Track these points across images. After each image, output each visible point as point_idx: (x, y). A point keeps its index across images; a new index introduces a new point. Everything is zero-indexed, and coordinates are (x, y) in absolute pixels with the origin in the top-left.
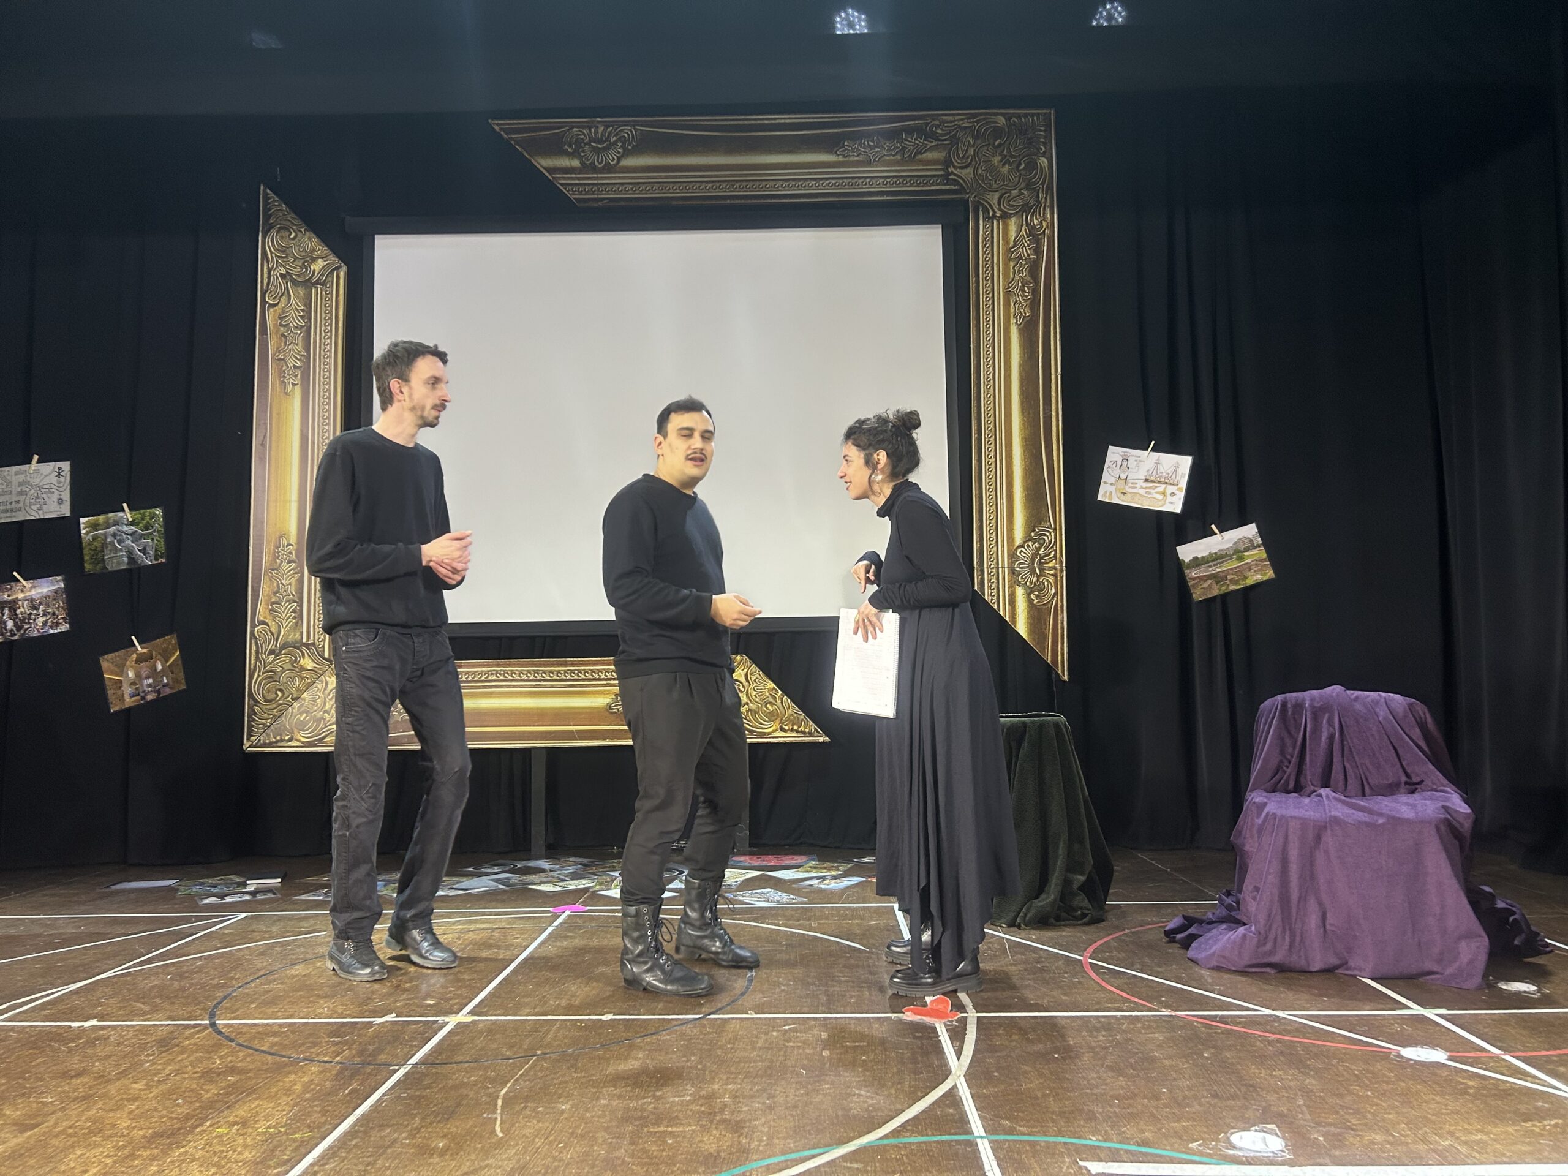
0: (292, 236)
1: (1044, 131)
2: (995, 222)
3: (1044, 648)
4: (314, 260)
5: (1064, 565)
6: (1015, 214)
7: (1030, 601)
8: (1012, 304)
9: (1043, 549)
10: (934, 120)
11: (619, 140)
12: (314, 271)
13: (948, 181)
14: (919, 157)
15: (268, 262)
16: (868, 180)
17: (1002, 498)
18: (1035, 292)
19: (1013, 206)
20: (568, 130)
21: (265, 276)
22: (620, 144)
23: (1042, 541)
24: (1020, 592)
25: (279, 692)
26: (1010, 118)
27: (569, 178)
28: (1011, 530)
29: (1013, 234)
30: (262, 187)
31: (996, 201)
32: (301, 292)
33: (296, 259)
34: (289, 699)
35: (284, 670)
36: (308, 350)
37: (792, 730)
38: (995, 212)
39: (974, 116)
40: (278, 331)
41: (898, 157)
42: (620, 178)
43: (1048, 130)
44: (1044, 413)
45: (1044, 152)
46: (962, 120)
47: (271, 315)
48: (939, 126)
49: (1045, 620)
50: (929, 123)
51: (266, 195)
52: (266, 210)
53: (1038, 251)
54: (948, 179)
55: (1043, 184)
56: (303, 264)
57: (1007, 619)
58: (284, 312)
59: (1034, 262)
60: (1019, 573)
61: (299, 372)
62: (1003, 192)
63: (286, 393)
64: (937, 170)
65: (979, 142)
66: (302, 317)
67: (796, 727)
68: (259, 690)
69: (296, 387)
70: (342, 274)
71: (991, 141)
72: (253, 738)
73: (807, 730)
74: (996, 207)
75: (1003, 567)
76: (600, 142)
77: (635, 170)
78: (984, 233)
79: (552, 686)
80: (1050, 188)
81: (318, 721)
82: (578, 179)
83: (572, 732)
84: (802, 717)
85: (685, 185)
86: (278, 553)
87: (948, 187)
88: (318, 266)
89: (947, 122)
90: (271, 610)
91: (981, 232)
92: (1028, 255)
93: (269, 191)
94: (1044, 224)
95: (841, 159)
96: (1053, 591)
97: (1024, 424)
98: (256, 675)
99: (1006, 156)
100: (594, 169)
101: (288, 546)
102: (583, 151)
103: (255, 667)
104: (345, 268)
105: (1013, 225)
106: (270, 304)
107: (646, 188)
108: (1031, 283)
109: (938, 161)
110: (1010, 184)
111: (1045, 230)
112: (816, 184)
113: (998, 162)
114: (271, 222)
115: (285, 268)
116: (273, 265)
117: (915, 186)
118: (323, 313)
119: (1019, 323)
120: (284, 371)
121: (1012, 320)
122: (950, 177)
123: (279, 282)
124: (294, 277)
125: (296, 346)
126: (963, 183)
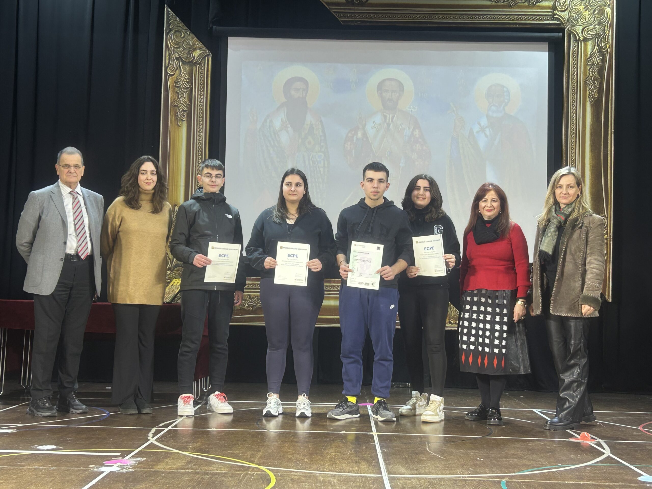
0: (183, 36)
2: (580, 43)
4: (194, 50)
5: (612, 238)
6: (591, 39)
8: (588, 90)
12: (195, 56)
14: (538, 4)
15: (169, 51)
16: (508, 16)
18: (601, 84)
19: (590, 34)
21: (167, 58)
27: (338, 9)
29: (589, 50)
30: (166, 7)
31: (580, 31)
32: (187, 68)
33: (184, 49)
36: (191, 101)
38: (580, 38)
40: (174, 89)
41: (526, 4)
42: (367, 10)
44: (604, 153)
45: (609, 5)
47: (170, 81)
51: (168, 12)
53: (603, 61)
54: (554, 18)
55: (608, 23)
56: (189, 52)
59: (601, 67)
61: (185, 114)
62: (585, 26)
63: (179, 125)
64: (548, 12)
66: (188, 82)
69: (184, 122)
70: (210, 59)
74: (580, 34)
78: (573, 49)
80: (611, 25)
82: (344, 9)
85: (404, 15)
87: (553, 22)
88: (197, 53)
91: (571, 49)
92: (598, 63)
93: (169, 9)
94: (608, 46)
95: (493, 3)
97: (591, 158)
99: (587, 6)
100: (353, 4)
104: (211, 55)
105: (590, 44)
106: (169, 74)
107: (382, 16)
108: (599, 79)
109: (548, 7)
110: (589, 22)
111: (608, 49)
112: (479, 17)
113: (583, 9)
114: (171, 27)
115: (178, 54)
116: (172, 52)
117: (535, 21)
118: (199, 80)
119: (591, 101)
120: (177, 113)
121: (587, 99)
122: (555, 16)
123: (175, 62)
124: (183, 59)
125: (184, 100)
126: (562, 20)
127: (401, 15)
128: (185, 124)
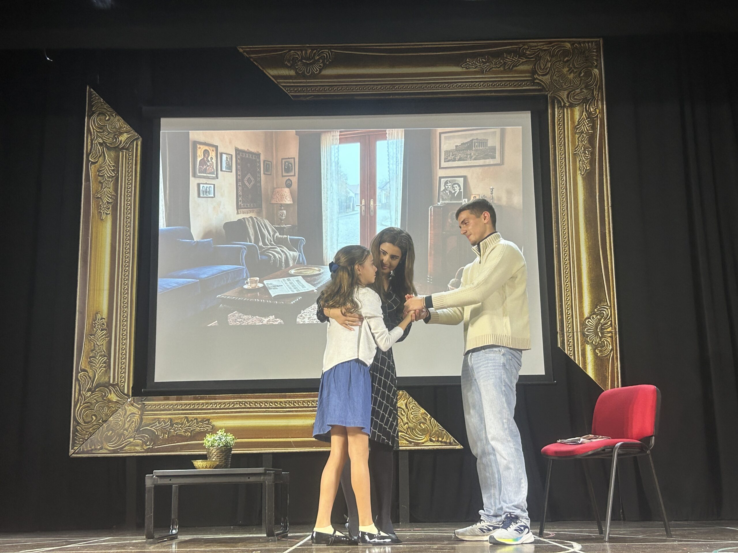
0: (107, 119)
1: (596, 52)
2: (565, 110)
3: (605, 385)
4: (121, 134)
5: (617, 330)
6: (578, 104)
7: (595, 354)
8: (578, 162)
9: (603, 320)
10: (524, 45)
11: (320, 58)
12: (121, 140)
13: (534, 84)
14: (515, 68)
15: (91, 135)
16: (482, 83)
17: (575, 287)
18: (593, 154)
19: (576, 99)
20: (288, 52)
21: (89, 144)
22: (321, 61)
23: (602, 315)
24: (588, 348)
25: (94, 417)
26: (574, 44)
27: (288, 82)
28: (581, 308)
29: (577, 117)
30: (88, 87)
31: (565, 96)
32: (113, 154)
33: (109, 133)
34: (101, 421)
35: (97, 402)
36: (116, 191)
37: (438, 441)
38: (565, 103)
39: (550, 43)
40: (98, 178)
41: (502, 69)
42: (321, 82)
43: (598, 51)
44: (601, 232)
45: (596, 66)
46: (543, 45)
47: (93, 170)
48: (528, 49)
49: (606, 366)
50: (522, 47)
51: (90, 92)
52: (90, 102)
53: (594, 128)
54: (534, 83)
55: (596, 85)
56: (114, 136)
57: (581, 366)
58: (101, 167)
59: (591, 134)
60: (588, 336)
61: (110, 206)
62: (570, 90)
63: (102, 219)
64: (527, 77)
65: (554, 59)
66: (113, 170)
67: (440, 439)
68: (80, 415)
69: (108, 216)
70: (139, 143)
71: (562, 59)
72: (76, 448)
73: (448, 441)
74: (565, 100)
75: (577, 332)
76: (308, 59)
77: (330, 77)
78: (558, 116)
79: (277, 412)
80: (601, 88)
81: (120, 435)
82: (293, 83)
83: (290, 442)
84: (444, 432)
85: (363, 86)
86: (95, 324)
87: (534, 88)
88: (123, 138)
89: (533, 47)
90: (89, 362)
91: (556, 116)
92: (587, 130)
93: (92, 90)
94: (598, 111)
95: (464, 70)
96: (611, 347)
97: (588, 239)
98: (79, 405)
99: (572, 68)
100: (304, 77)
101: (101, 320)
102: (297, 65)
103: (78, 400)
104: (141, 139)
105: (577, 111)
106: (92, 162)
107: (338, 88)
108: (590, 148)
109: (527, 71)
110: (575, 86)
111: (598, 115)
112: (448, 86)
113: (566, 72)
114: (93, 110)
115: (102, 139)
116: (95, 137)
117: (513, 87)
118: (127, 167)
119: (582, 174)
120: (101, 205)
121: (578, 172)
122: (535, 81)
123: (98, 148)
124: (108, 145)
125: (109, 189)
126: (544, 85)
127: (360, 86)
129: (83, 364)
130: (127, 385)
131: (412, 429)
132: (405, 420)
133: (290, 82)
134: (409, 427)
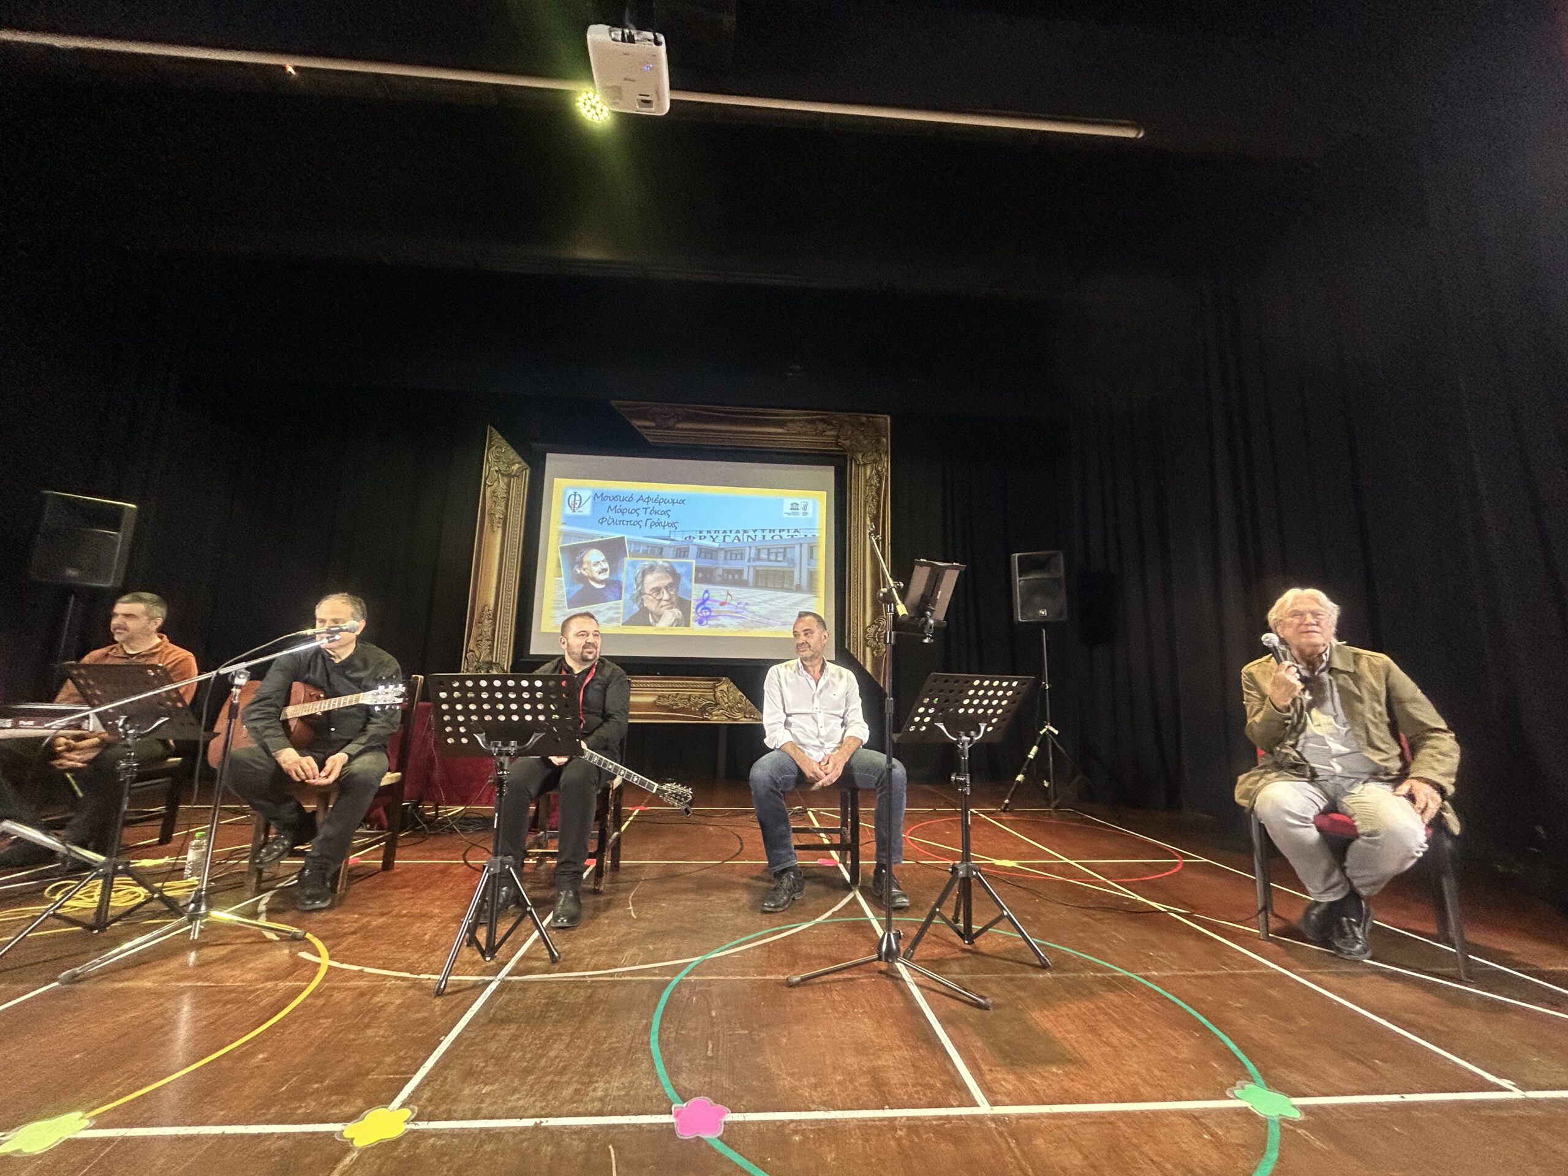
0: (503, 451)
1: (885, 425)
2: (860, 467)
3: (879, 679)
4: (514, 464)
6: (870, 464)
7: (873, 655)
8: (868, 507)
9: (880, 629)
10: (832, 416)
11: (676, 414)
12: (513, 469)
13: (838, 446)
14: (824, 433)
15: (489, 463)
16: (799, 443)
17: (860, 602)
18: (879, 502)
19: (869, 460)
20: (651, 408)
21: (487, 471)
22: (676, 417)
23: (880, 625)
24: (868, 649)
26: (868, 418)
27: (649, 432)
28: (864, 619)
29: (868, 473)
30: (489, 426)
31: (861, 457)
32: (506, 480)
33: (504, 463)
36: (507, 509)
37: (750, 717)
38: (860, 462)
39: (851, 416)
40: (492, 498)
41: (814, 433)
42: (675, 433)
45: (885, 436)
46: (846, 417)
47: (489, 491)
48: (834, 419)
49: (880, 664)
51: (490, 430)
52: (490, 437)
55: (884, 450)
56: (508, 465)
57: (861, 663)
59: (879, 487)
60: (868, 639)
61: (501, 521)
62: (864, 453)
63: (494, 531)
64: (832, 440)
65: (853, 428)
66: (505, 492)
67: (752, 716)
69: (499, 528)
70: (528, 472)
71: (859, 428)
74: (860, 460)
75: (860, 635)
76: (665, 414)
77: (682, 429)
78: (855, 472)
80: (887, 452)
82: (653, 432)
85: (708, 439)
86: (483, 613)
87: (837, 449)
88: (516, 467)
89: (838, 418)
90: (477, 645)
91: (853, 472)
92: (876, 484)
93: (492, 428)
94: (884, 470)
95: (785, 431)
96: (884, 651)
99: (866, 436)
100: (662, 428)
101: (488, 611)
102: (657, 419)
104: (529, 469)
105: (868, 469)
106: (488, 485)
107: (687, 438)
108: (877, 497)
109: (833, 436)
110: (868, 450)
111: (884, 472)
112: (772, 442)
113: (862, 439)
114: (492, 443)
115: (498, 467)
116: (492, 465)
117: (823, 447)
118: (517, 491)
119: (870, 517)
120: (493, 520)
121: (867, 515)
122: (839, 444)
123: (494, 474)
124: (502, 472)
125: (501, 508)
126: (845, 447)
127: (703, 438)
128: (500, 531)
129: (471, 646)
130: (507, 665)
131: (731, 708)
132: (726, 700)
133: (651, 432)
134: (729, 706)
